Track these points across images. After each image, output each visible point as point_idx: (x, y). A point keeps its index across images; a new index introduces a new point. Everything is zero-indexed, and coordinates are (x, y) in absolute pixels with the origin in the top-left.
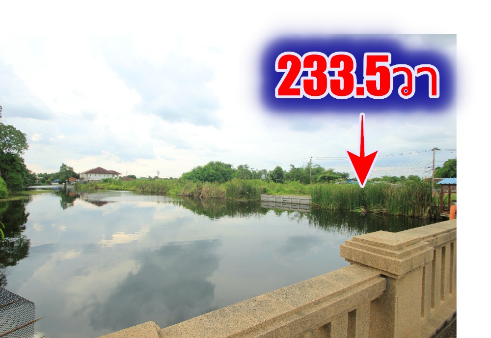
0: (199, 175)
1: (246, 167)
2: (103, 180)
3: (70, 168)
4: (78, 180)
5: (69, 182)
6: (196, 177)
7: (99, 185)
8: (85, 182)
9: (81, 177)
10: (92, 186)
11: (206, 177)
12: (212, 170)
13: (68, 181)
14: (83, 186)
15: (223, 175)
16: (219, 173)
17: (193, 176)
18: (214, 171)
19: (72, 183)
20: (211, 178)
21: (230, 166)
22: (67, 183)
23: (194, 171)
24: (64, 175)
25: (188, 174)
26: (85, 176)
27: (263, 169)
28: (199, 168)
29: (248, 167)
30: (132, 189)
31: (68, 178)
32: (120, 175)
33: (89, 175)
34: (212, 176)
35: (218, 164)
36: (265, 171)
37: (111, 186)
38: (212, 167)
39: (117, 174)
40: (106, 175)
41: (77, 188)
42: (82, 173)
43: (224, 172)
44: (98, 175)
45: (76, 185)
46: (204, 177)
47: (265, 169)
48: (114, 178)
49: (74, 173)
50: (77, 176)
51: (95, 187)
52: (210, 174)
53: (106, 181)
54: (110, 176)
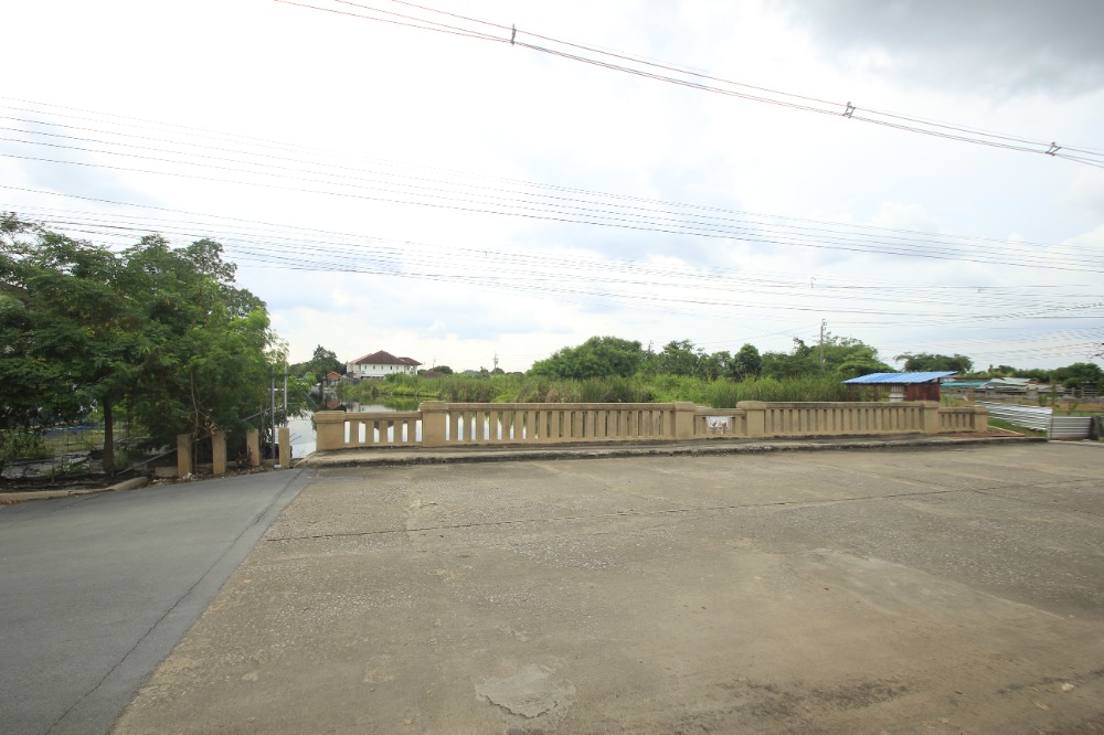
0: (563, 366)
1: (686, 346)
2: (387, 376)
3: (330, 353)
4: (344, 376)
5: (328, 382)
6: (557, 371)
7: (381, 388)
8: (356, 382)
9: (348, 370)
10: (367, 388)
11: (578, 370)
12: (590, 356)
13: (326, 380)
14: (351, 390)
15: (616, 365)
16: (605, 362)
17: (551, 369)
18: (593, 357)
19: (333, 384)
20: (587, 373)
21: (637, 345)
22: (325, 383)
23: (556, 357)
24: (320, 368)
25: (542, 364)
26: (356, 369)
27: (722, 351)
28: (566, 351)
29: (691, 347)
30: (436, 394)
31: (326, 373)
32: (419, 368)
33: (363, 367)
34: (589, 368)
35: (609, 341)
36: (725, 355)
37: (399, 389)
38: (592, 349)
39: (415, 364)
40: (394, 367)
41: (341, 392)
42: (352, 364)
43: (620, 358)
44: (378, 367)
45: (340, 386)
46: (572, 370)
47: (725, 350)
48: (408, 372)
49: (337, 363)
50: (341, 369)
51: (372, 392)
52: (587, 364)
53: (391, 378)
54: (401, 369)
